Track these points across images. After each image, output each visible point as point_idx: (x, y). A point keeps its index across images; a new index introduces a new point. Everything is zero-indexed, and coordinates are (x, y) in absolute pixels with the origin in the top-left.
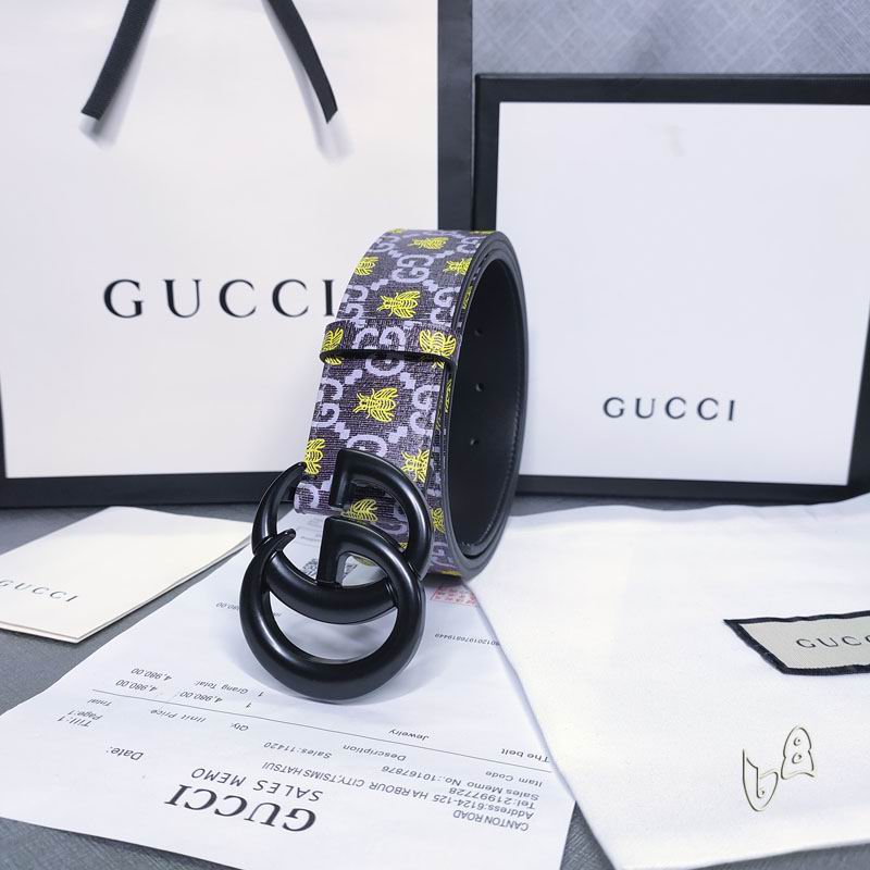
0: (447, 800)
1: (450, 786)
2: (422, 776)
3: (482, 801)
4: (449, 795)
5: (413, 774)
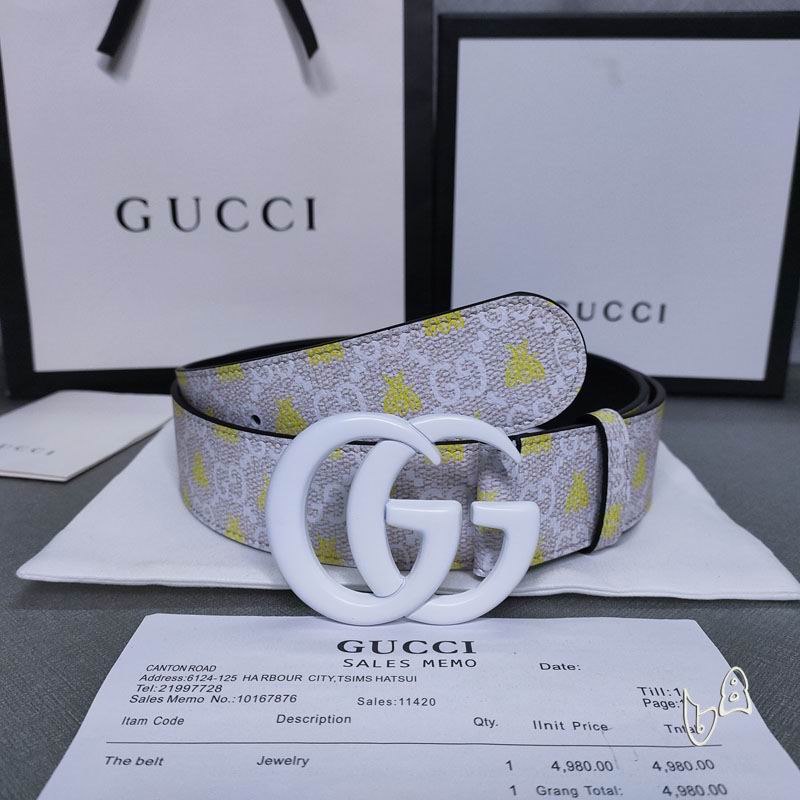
0: (224, 678)
1: (222, 694)
2: (253, 699)
3: (188, 683)
4: (222, 683)
5: (262, 699)
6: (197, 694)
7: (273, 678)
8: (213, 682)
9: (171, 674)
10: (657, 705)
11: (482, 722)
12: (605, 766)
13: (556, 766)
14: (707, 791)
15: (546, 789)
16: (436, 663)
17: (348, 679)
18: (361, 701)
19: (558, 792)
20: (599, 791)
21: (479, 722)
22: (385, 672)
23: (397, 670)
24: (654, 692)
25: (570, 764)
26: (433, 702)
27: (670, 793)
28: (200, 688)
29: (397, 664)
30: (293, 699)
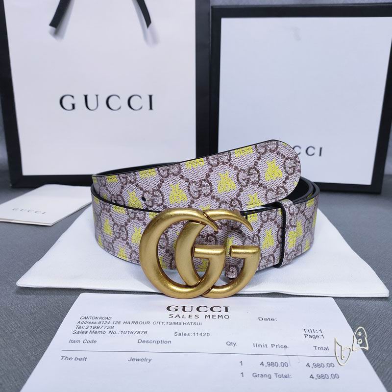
0: (115, 323)
1: (114, 330)
2: (127, 333)
3: (99, 325)
4: (114, 325)
5: (132, 332)
6: (102, 330)
7: (137, 323)
8: (110, 325)
9: (91, 321)
10: (311, 337)
11: (230, 344)
12: (285, 365)
13: (262, 364)
14: (330, 377)
15: (257, 375)
16: (211, 317)
17: (171, 323)
18: (176, 334)
19: (262, 376)
20: (281, 376)
21: (229, 343)
22: (188, 320)
23: (193, 320)
24: (310, 331)
25: (269, 363)
26: (208, 335)
27: (313, 378)
28: (104, 327)
29: (194, 317)
30: (146, 333)
